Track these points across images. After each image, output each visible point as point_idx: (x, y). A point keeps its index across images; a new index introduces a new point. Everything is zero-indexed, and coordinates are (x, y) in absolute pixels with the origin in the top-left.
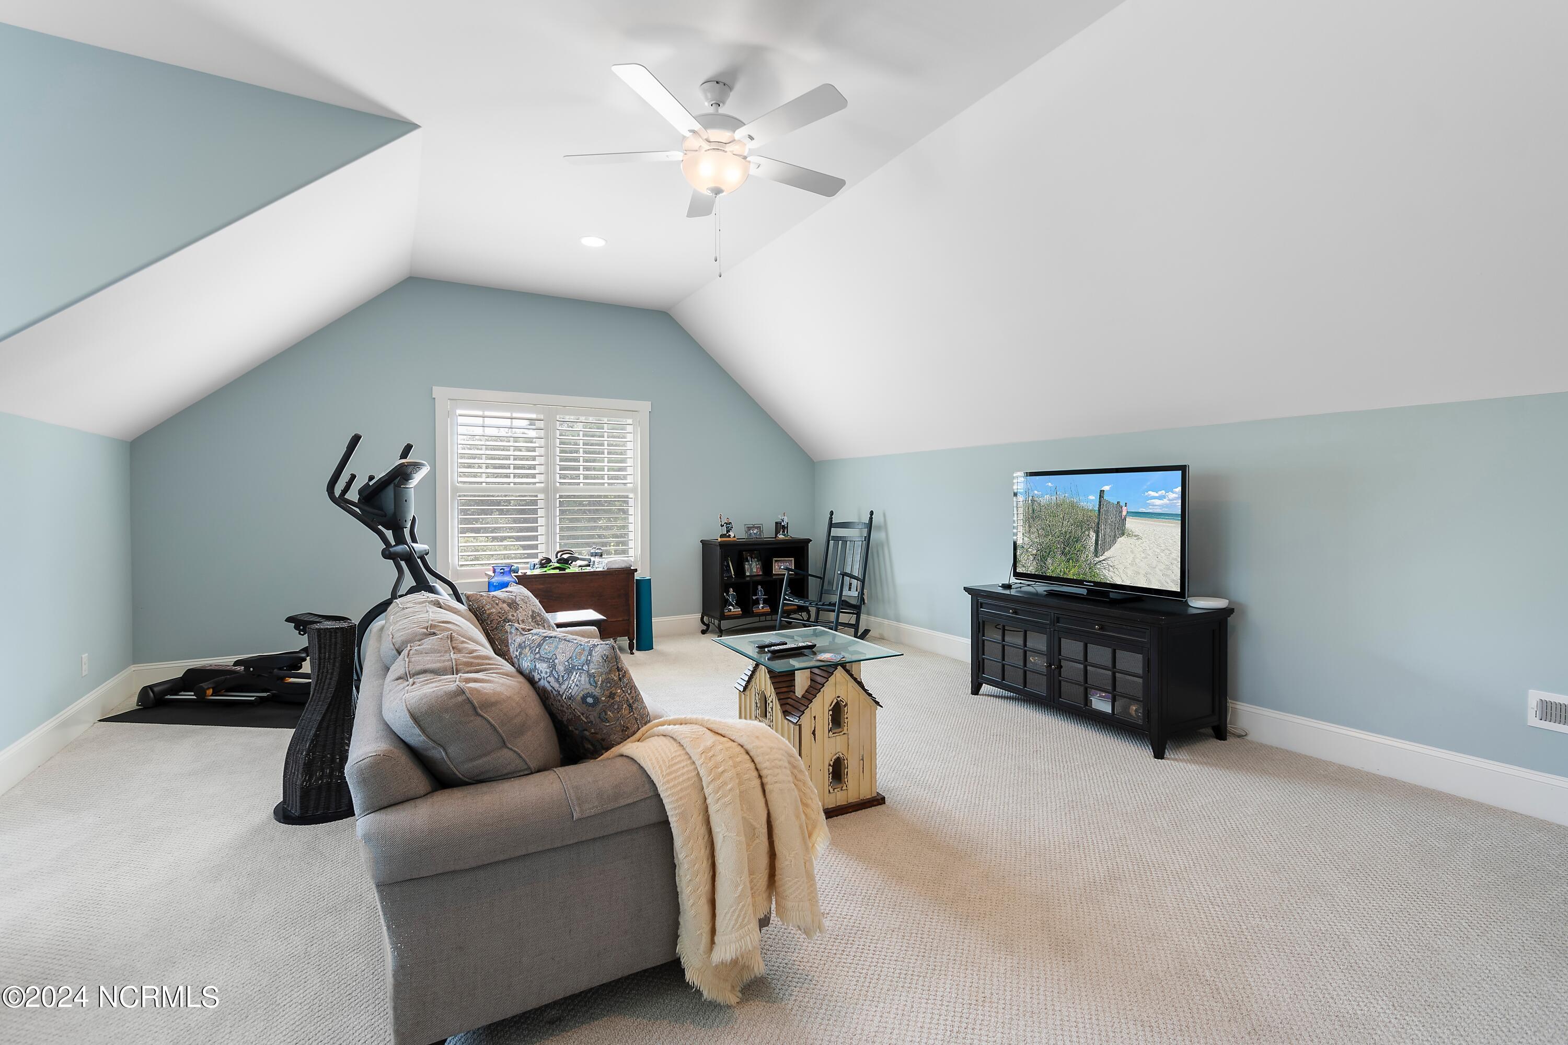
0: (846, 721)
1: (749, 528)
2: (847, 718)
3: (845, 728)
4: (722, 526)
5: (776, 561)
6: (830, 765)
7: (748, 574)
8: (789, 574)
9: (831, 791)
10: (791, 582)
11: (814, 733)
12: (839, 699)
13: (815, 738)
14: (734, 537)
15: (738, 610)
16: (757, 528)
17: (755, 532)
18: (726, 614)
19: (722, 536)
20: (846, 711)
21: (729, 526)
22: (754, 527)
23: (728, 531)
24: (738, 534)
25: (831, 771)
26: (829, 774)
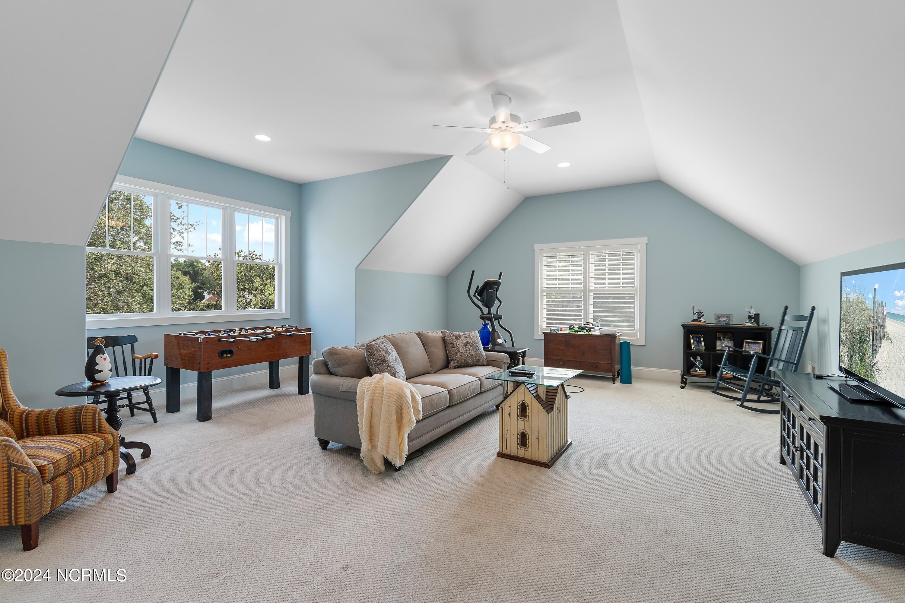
0: (528, 414)
1: (719, 317)
2: (528, 413)
3: (527, 418)
4: (694, 314)
5: (747, 342)
6: (518, 434)
7: (718, 348)
8: (729, 351)
9: (519, 448)
10: (729, 356)
11: (509, 414)
12: (523, 401)
13: (510, 417)
14: (705, 322)
15: (703, 372)
16: (727, 317)
17: (724, 319)
18: (691, 373)
19: (693, 321)
20: (528, 409)
21: (700, 315)
22: (723, 316)
23: (699, 318)
24: (708, 319)
25: (519, 437)
26: (518, 439)
